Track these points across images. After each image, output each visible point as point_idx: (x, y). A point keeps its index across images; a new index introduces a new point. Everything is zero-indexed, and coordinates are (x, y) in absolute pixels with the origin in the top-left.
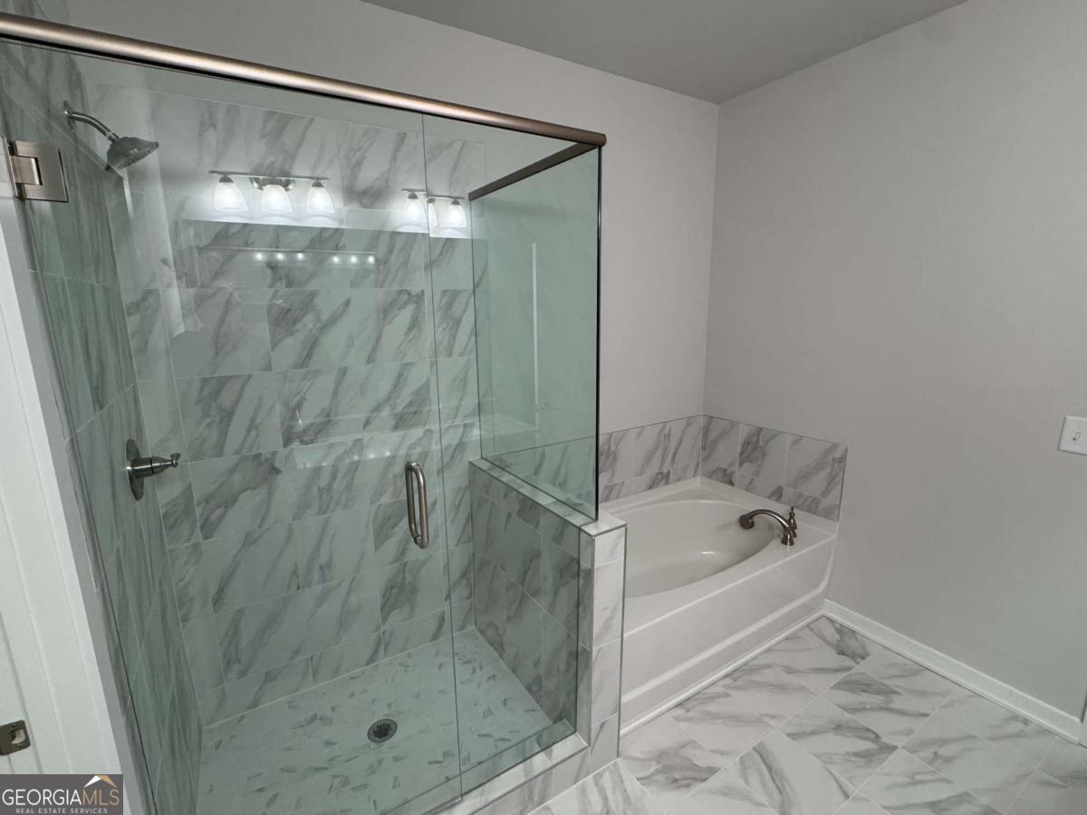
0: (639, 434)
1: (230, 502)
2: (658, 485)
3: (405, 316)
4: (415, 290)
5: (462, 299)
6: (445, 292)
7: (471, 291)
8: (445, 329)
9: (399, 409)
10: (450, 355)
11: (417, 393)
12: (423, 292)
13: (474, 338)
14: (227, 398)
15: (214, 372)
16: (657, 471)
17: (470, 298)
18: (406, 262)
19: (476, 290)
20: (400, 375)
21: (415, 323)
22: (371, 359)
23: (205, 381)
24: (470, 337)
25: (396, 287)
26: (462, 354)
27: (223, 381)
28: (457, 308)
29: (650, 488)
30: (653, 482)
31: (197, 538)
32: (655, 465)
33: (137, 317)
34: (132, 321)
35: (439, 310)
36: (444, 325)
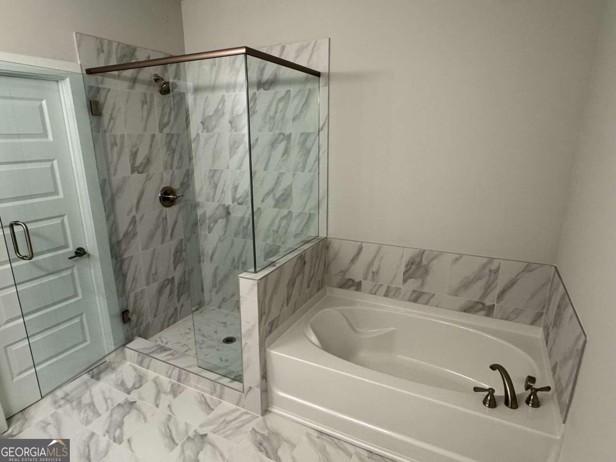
0: (457, 259)
1: (216, 222)
2: (476, 312)
3: (282, 146)
4: (287, 133)
5: (312, 138)
6: (302, 134)
7: (317, 133)
8: (301, 156)
9: (278, 196)
10: (303, 171)
11: (286, 190)
12: (291, 134)
13: (317, 162)
14: (216, 179)
15: (213, 167)
16: (477, 299)
17: (316, 138)
18: (283, 118)
19: (320, 133)
20: (278, 178)
21: (286, 152)
22: (265, 169)
23: (210, 170)
24: (315, 162)
25: (278, 132)
26: (310, 171)
27: (215, 171)
28: (308, 144)
29: (465, 311)
30: (470, 308)
31: (207, 232)
32: (474, 293)
33: (194, 144)
34: (194, 145)
35: (299, 144)
36: (301, 153)
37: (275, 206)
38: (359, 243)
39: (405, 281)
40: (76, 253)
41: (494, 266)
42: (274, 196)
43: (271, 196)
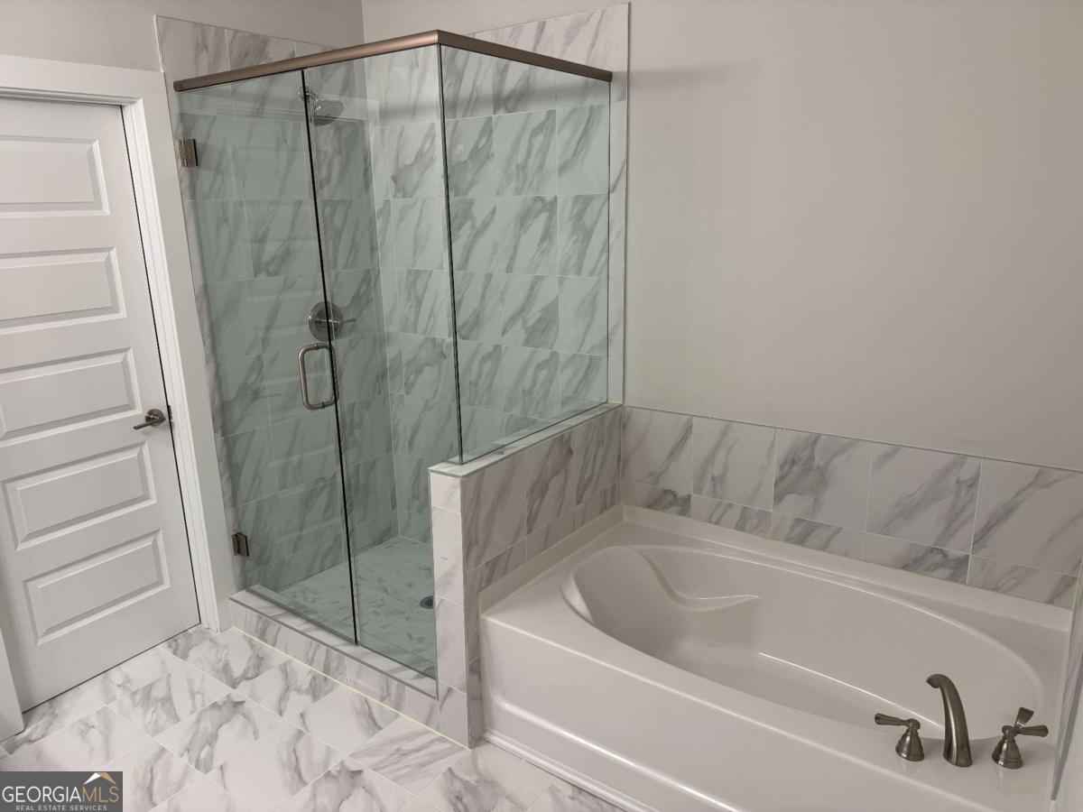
0: (886, 457)
1: (419, 372)
2: (927, 571)
3: (538, 225)
4: (549, 198)
5: (595, 205)
6: (577, 198)
7: (605, 196)
8: (575, 241)
9: (530, 323)
10: (579, 273)
11: (546, 310)
12: (556, 198)
13: (605, 255)
14: (419, 287)
15: (413, 266)
16: (931, 544)
17: (603, 205)
18: (541, 167)
19: (611, 194)
20: (532, 288)
21: (547, 235)
22: (509, 269)
23: (409, 271)
24: (601, 254)
25: (532, 195)
26: (591, 273)
27: (418, 273)
28: (588, 220)
29: (905, 567)
30: (916, 561)
31: (403, 391)
32: (925, 529)
33: (381, 220)
34: (379, 223)
35: (570, 219)
36: (575, 238)
37: (527, 343)
38: (685, 419)
39: (778, 498)
40: (148, 419)
41: (966, 473)
42: (525, 322)
43: (520, 322)
